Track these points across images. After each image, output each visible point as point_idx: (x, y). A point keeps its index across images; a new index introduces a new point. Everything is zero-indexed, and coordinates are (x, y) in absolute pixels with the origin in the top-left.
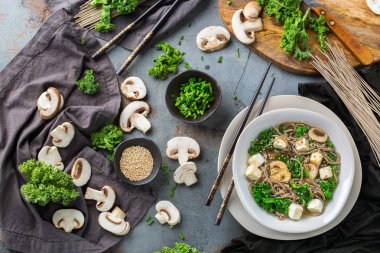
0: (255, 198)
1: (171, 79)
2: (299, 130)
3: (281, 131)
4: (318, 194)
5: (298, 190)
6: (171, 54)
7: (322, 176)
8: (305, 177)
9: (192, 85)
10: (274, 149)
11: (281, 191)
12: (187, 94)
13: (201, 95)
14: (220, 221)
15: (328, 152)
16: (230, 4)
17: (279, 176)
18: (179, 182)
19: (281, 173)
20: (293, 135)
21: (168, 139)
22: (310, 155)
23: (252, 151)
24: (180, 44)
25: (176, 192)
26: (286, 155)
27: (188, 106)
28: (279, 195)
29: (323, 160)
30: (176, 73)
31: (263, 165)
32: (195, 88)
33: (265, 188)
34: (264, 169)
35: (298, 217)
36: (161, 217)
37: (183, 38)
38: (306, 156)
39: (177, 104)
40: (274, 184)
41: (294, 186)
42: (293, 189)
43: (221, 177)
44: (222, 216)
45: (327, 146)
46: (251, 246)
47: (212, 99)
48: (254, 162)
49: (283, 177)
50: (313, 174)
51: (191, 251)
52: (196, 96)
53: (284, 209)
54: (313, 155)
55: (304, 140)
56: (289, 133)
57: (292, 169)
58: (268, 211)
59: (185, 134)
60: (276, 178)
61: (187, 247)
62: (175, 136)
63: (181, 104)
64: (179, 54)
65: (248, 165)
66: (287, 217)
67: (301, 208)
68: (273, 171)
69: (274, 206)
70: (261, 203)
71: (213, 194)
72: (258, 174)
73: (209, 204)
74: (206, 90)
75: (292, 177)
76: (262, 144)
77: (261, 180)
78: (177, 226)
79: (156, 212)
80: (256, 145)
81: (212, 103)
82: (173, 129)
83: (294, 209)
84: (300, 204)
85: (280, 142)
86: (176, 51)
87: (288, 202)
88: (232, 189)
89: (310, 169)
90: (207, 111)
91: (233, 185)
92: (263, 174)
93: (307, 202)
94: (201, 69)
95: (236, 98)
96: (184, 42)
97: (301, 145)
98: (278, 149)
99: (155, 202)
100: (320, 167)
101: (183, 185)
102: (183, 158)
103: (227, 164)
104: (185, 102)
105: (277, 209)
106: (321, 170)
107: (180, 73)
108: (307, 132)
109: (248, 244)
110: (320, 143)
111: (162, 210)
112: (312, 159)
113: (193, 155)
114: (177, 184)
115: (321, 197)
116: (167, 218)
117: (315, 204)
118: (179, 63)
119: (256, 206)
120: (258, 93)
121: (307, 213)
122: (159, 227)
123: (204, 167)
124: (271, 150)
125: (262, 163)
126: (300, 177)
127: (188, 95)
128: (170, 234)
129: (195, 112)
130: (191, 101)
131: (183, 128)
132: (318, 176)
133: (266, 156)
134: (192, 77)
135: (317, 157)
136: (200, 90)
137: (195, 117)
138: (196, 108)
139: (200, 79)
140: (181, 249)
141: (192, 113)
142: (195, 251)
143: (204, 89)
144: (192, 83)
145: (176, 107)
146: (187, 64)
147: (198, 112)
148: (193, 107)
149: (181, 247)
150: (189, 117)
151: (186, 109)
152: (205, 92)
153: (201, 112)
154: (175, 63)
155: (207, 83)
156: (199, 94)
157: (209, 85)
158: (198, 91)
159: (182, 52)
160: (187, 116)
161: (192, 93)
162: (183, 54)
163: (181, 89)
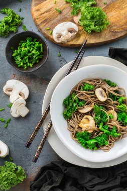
1: (11, 36)
9: (28, 43)
12: (23, 49)
13: (33, 52)
24: (20, 11)
27: (22, 58)
30: (16, 32)
32: (30, 45)
39: (14, 55)
47: (41, 57)
52: (29, 52)
61: (14, 166)
63: (17, 55)
64: (19, 19)
74: (38, 49)
81: (40, 60)
86: (17, 16)
90: (35, 64)
95: (60, 56)
104: (20, 54)
107: (19, 33)
118: (19, 25)
129: (27, 64)
130: (25, 55)
134: (29, 36)
136: (33, 48)
137: (26, 67)
138: (27, 61)
139: (35, 40)
140: (9, 167)
141: (24, 64)
142: (20, 168)
143: (37, 47)
144: (28, 42)
145: (13, 57)
146: (25, 27)
147: (29, 64)
148: (25, 60)
149: (9, 165)
150: (21, 66)
151: (20, 60)
152: (37, 50)
153: (31, 65)
154: (15, 25)
155: (40, 43)
156: (32, 50)
157: (41, 45)
158: (32, 49)
159: (21, 18)
160: (19, 66)
161: (26, 49)
162: (22, 19)
163: (20, 44)
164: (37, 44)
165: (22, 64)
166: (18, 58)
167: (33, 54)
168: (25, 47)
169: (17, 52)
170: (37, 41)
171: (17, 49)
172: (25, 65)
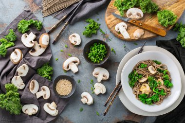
27: (95, 57)
32: (97, 48)
52: (98, 52)
81: (106, 55)
127: (94, 52)
130: (96, 55)
144: (95, 46)
145: (89, 58)
152: (102, 49)
153: (102, 59)
157: (104, 46)
161: (96, 51)
164: (101, 46)
165: (96, 61)
166: (92, 57)
167: (101, 52)
168: (95, 50)
169: (90, 54)
170: (100, 44)
171: (90, 52)
172: (98, 61)
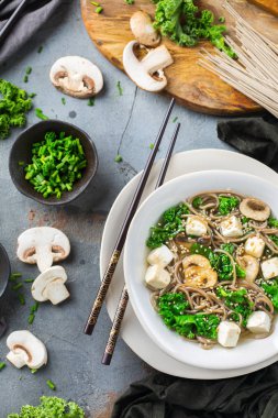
0: (164, 317)
1: (16, 136)
2: (224, 203)
3: (196, 207)
4: (262, 303)
5: (230, 300)
6: (13, 98)
7: (267, 275)
8: (239, 278)
9: (50, 144)
10: (187, 236)
11: (203, 304)
12: (43, 159)
13: (66, 159)
14: (109, 357)
15: (272, 235)
16: (101, 12)
17: (198, 279)
18: (41, 299)
19: (202, 273)
20: (215, 213)
21: (19, 231)
22: (244, 242)
23: (153, 243)
24: (26, 81)
25: (37, 314)
26: (207, 245)
27: (47, 178)
28: (201, 310)
29: (266, 248)
30: (24, 126)
31: (172, 263)
32: (56, 148)
33: (177, 300)
34: (174, 270)
35: (234, 343)
36: (16, 358)
37: (30, 71)
38: (239, 244)
39: (28, 176)
40: (191, 293)
41: (223, 293)
42: (222, 298)
43: (106, 287)
44: (112, 350)
45: (270, 226)
46: (163, 392)
47: (83, 164)
48: (158, 260)
49: (205, 281)
50: (251, 272)
51: (67, 409)
52: (57, 161)
53: (210, 332)
54: (249, 241)
55: (233, 219)
56: (208, 210)
57: (219, 267)
58: (186, 335)
59: (45, 221)
60: (193, 282)
61: (60, 403)
62: (30, 227)
63: (34, 176)
64: (26, 97)
65: (149, 265)
66: (216, 342)
67: (236, 328)
68: (188, 271)
69: (193, 328)
70: (172, 325)
71: (96, 314)
72: (165, 279)
73: (90, 331)
74: (74, 150)
75: (219, 280)
76: (166, 230)
77: (171, 287)
78: (43, 369)
79: (8, 350)
80: (158, 232)
81: (84, 171)
82: (26, 216)
83: (226, 330)
84: (235, 320)
85: (196, 225)
86: (21, 92)
87: (216, 318)
88: (125, 305)
89: (246, 264)
90: (76, 183)
91: (127, 298)
92: (172, 277)
93: (245, 317)
94: (63, 117)
95: (121, 160)
96: (32, 78)
97: (230, 227)
98: (194, 237)
99: (5, 334)
100: (261, 261)
101: (48, 303)
102: (44, 261)
103: (114, 265)
104: (40, 171)
105: (199, 332)
106: (264, 265)
107: (30, 126)
108: (237, 206)
109: (157, 389)
110: (259, 222)
111: (18, 346)
112: (248, 247)
113: (60, 256)
114: (38, 303)
115: (267, 308)
116: (26, 358)
117: (258, 320)
118: (27, 110)
119: (166, 330)
120: (157, 150)
121: (246, 334)
122: (15, 373)
123: (79, 272)
124: (183, 238)
125: (169, 260)
126: (231, 279)
127: (45, 161)
128: (31, 383)
129: (59, 187)
130: (51, 170)
131: (40, 214)
132: (260, 275)
133: (175, 249)
134: (49, 130)
135: (255, 245)
136: (62, 151)
137: (59, 194)
138: (58, 180)
139: (62, 134)
140: (52, 406)
141: (53, 188)
142: (73, 407)
143: (69, 149)
144: (49, 142)
145: (28, 181)
146: (41, 112)
147: (63, 186)
148: (55, 179)
149: (51, 403)
150: (49, 195)
151: (43, 183)
152: (71, 154)
153: (69, 186)
154: (21, 112)
155: (73, 139)
156: (63, 157)
157: (77, 141)
158: (60, 154)
159: (30, 94)
160: (45, 194)
161: (50, 157)
162: (33, 96)
163: (34, 151)
164: (69, 142)
165: (49, 190)
166: (40, 179)
167: (67, 164)
168: (47, 154)
169: (32, 168)
170: (66, 136)
171: (32, 163)
172: (57, 190)
